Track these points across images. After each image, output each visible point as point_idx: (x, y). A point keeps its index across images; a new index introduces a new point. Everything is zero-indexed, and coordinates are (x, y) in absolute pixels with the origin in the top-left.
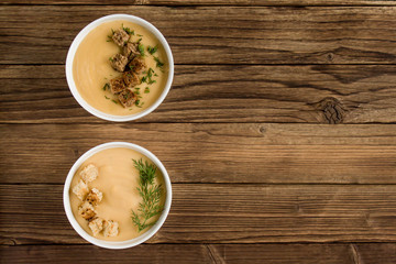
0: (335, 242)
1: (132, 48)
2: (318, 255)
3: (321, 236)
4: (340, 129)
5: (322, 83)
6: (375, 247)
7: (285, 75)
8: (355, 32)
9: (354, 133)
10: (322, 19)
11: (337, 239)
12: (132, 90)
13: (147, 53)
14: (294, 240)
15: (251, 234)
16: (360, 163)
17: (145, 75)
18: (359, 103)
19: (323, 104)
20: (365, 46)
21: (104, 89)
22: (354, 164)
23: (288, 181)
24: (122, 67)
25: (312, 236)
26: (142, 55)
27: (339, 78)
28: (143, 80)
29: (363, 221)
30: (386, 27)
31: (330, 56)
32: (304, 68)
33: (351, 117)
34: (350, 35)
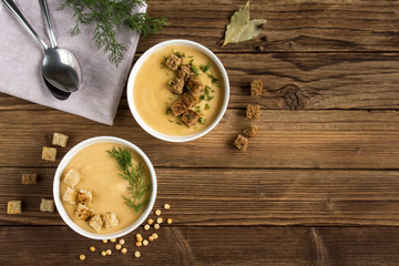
0: (297, 226)
1: (186, 70)
2: (279, 238)
3: (283, 219)
4: (301, 115)
5: (283, 71)
6: (336, 231)
7: (246, 63)
8: (315, 21)
9: (315, 119)
10: (283, 9)
11: (298, 223)
12: (194, 109)
13: (200, 72)
14: (255, 223)
15: (214, 217)
16: (320, 148)
17: (203, 93)
18: (319, 89)
19: (284, 91)
20: (326, 34)
21: (167, 113)
22: (315, 149)
23: (251, 166)
24: (180, 90)
25: (273, 219)
26: (197, 75)
27: (299, 65)
28: (202, 98)
29: (323, 206)
30: (345, 16)
31: (290, 45)
32: (265, 56)
33: (312, 103)
34: (310, 24)
